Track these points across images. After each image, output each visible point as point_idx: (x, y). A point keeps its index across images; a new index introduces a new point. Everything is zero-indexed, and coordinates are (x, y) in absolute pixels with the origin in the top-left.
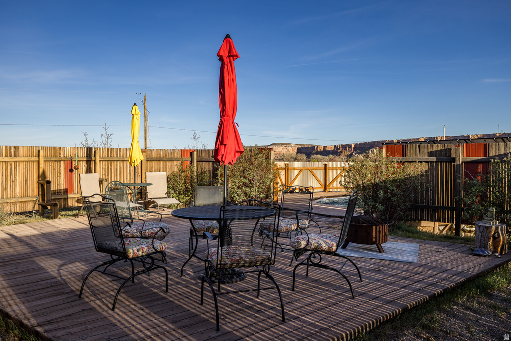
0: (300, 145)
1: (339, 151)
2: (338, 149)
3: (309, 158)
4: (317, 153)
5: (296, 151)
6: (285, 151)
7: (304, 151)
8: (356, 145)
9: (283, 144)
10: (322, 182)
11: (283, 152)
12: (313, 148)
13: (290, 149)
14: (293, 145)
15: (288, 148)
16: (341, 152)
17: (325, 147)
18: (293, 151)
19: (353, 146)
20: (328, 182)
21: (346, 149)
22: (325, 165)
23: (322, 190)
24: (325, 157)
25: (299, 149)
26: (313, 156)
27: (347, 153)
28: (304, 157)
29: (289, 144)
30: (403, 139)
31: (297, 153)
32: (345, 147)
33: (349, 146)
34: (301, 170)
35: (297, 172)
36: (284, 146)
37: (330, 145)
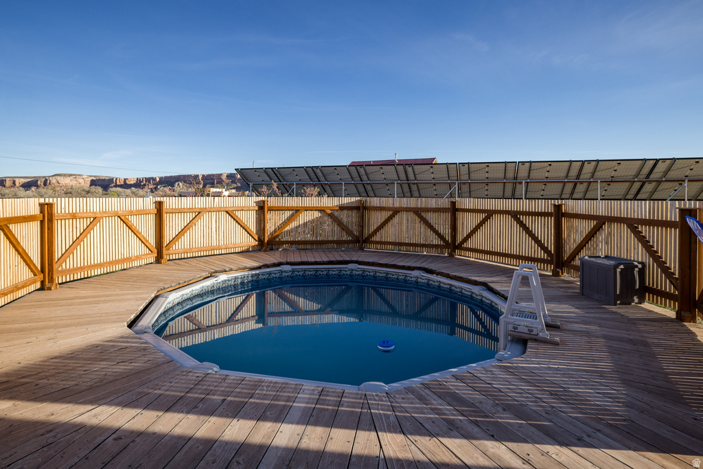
0: (94, 176)
1: (142, 184)
2: (141, 182)
3: (106, 191)
4: (116, 186)
5: (89, 183)
6: (74, 183)
7: (100, 183)
8: (161, 178)
9: (70, 175)
10: (152, 240)
11: (71, 184)
12: (111, 180)
13: (81, 181)
14: (84, 177)
15: (78, 180)
16: (145, 185)
17: (125, 180)
18: (85, 184)
19: (158, 180)
20: (166, 241)
21: (149, 182)
22: (159, 205)
23: (152, 260)
24: (126, 190)
25: (92, 181)
26: (111, 189)
27: (151, 186)
28: (100, 190)
29: (79, 175)
30: (207, 173)
31: (90, 186)
32: (148, 180)
33: (154, 179)
34: (96, 219)
35: (81, 225)
36: (72, 177)
37: (132, 177)
